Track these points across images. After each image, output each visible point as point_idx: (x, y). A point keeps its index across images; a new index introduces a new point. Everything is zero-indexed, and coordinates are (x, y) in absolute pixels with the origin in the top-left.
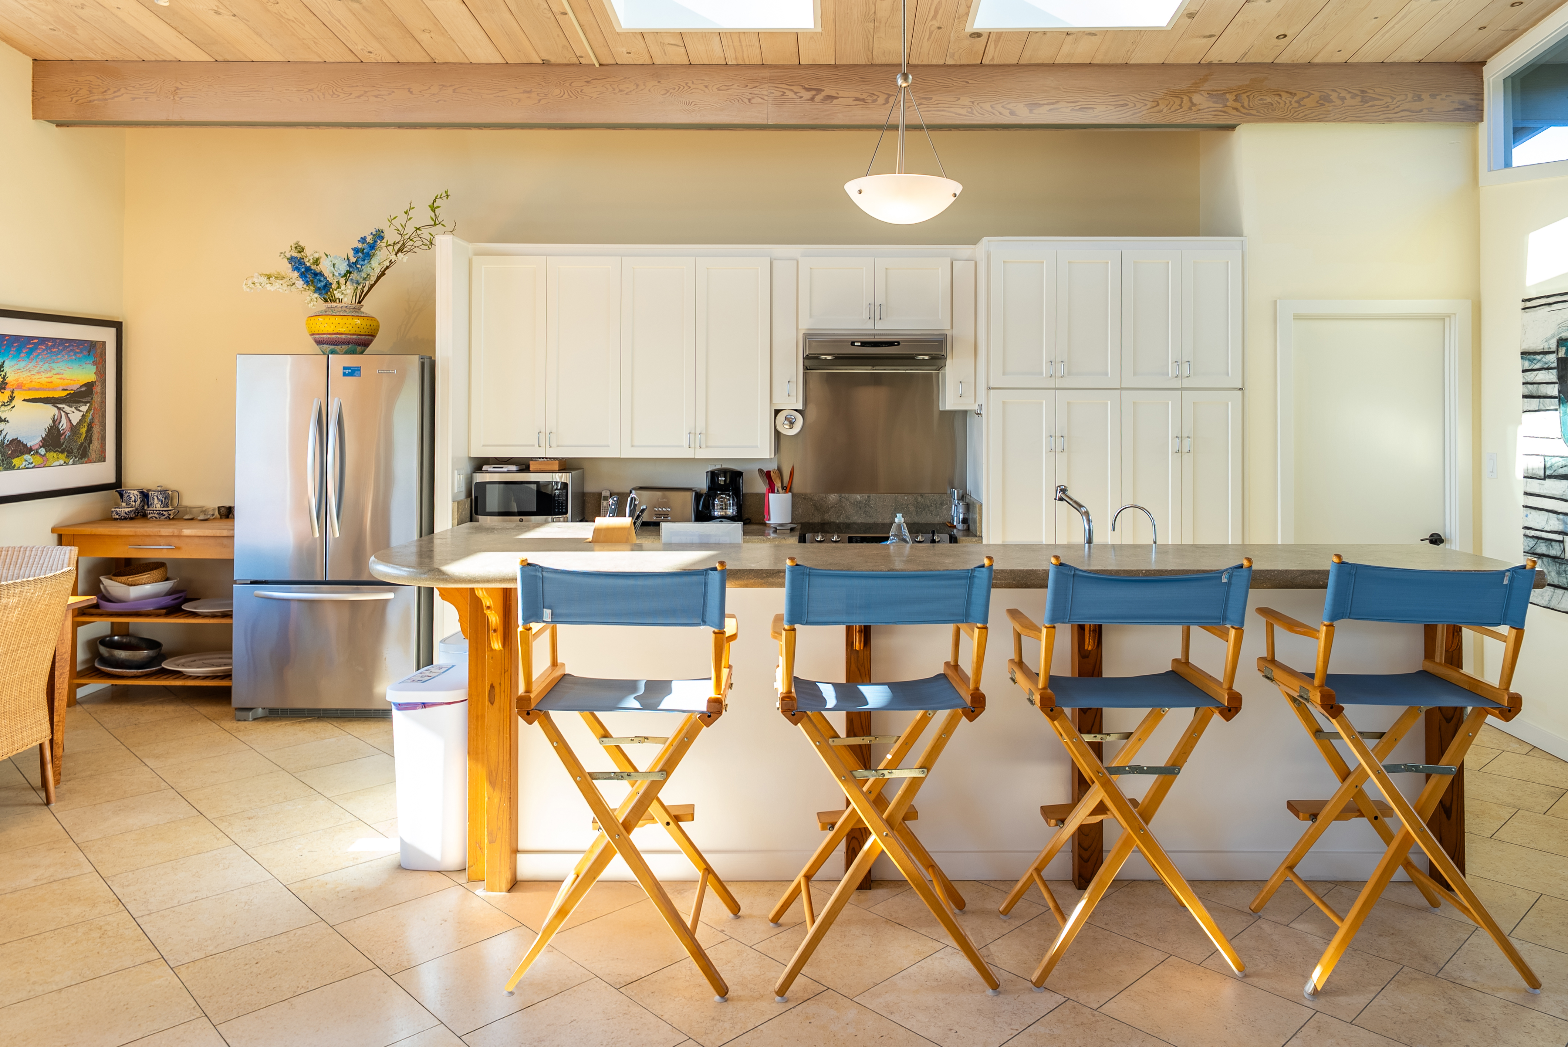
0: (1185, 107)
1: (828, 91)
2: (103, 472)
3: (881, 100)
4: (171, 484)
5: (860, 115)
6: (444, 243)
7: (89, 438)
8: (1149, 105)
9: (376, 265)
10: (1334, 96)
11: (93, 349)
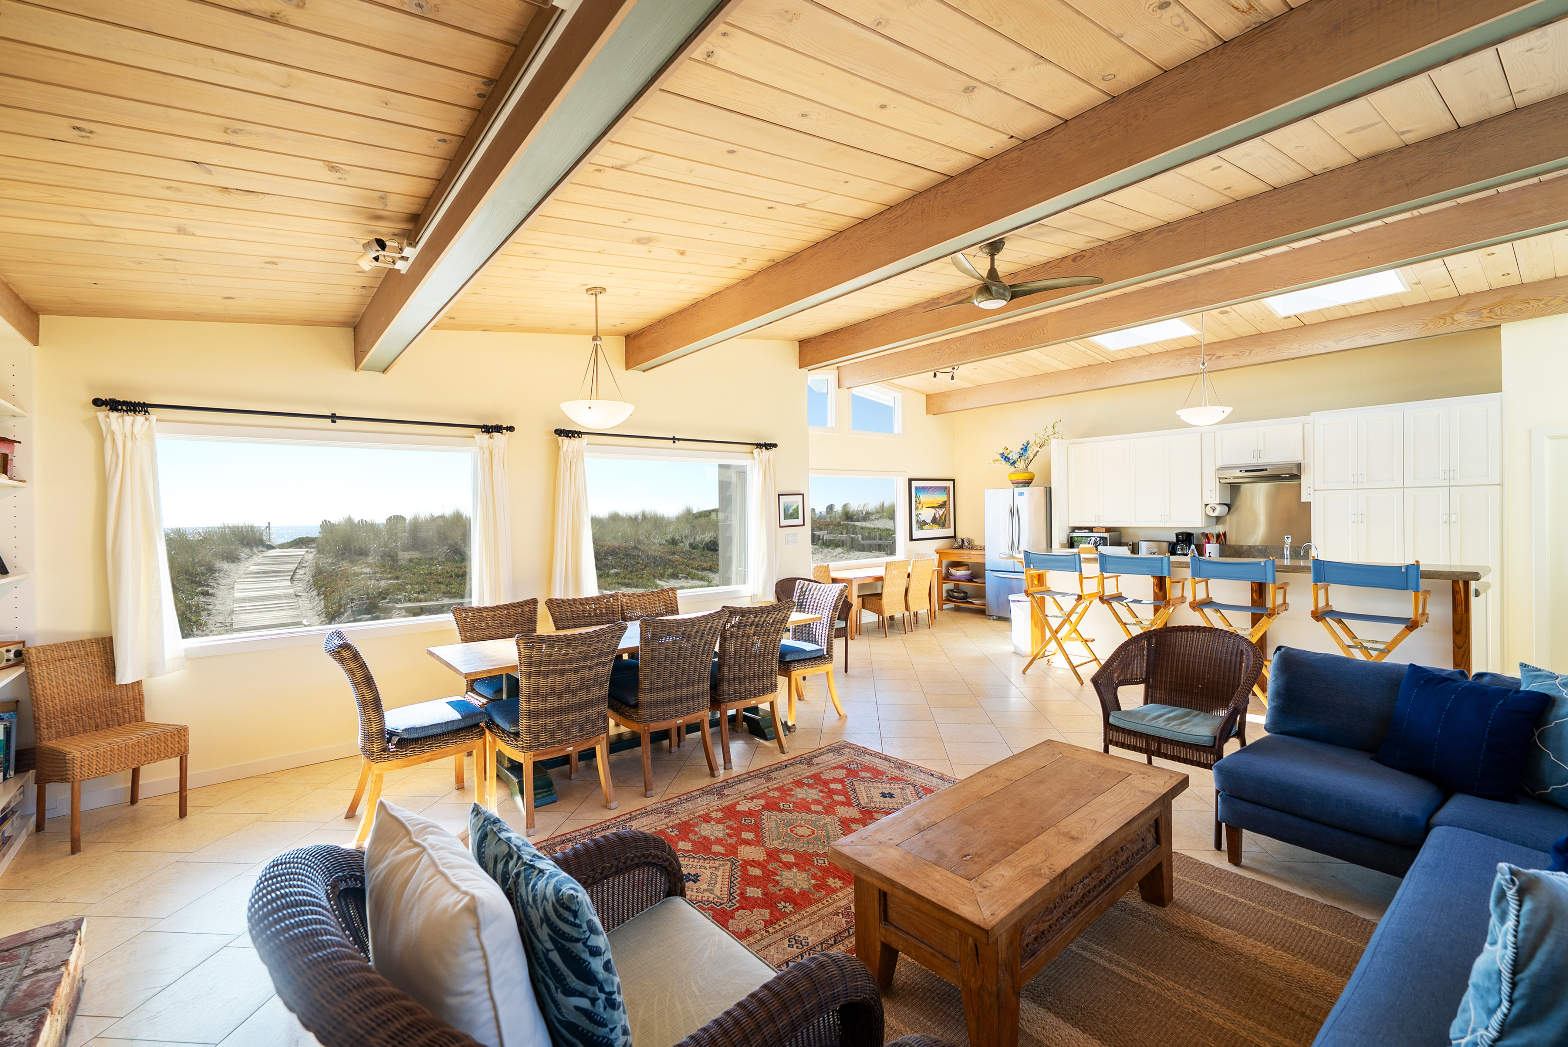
0: (1448, 323)
1: (1218, 354)
2: (949, 532)
3: (1247, 354)
4: (971, 537)
5: (1236, 362)
6: (1054, 442)
7: (945, 520)
8: (1420, 327)
9: (1030, 453)
11: (946, 489)
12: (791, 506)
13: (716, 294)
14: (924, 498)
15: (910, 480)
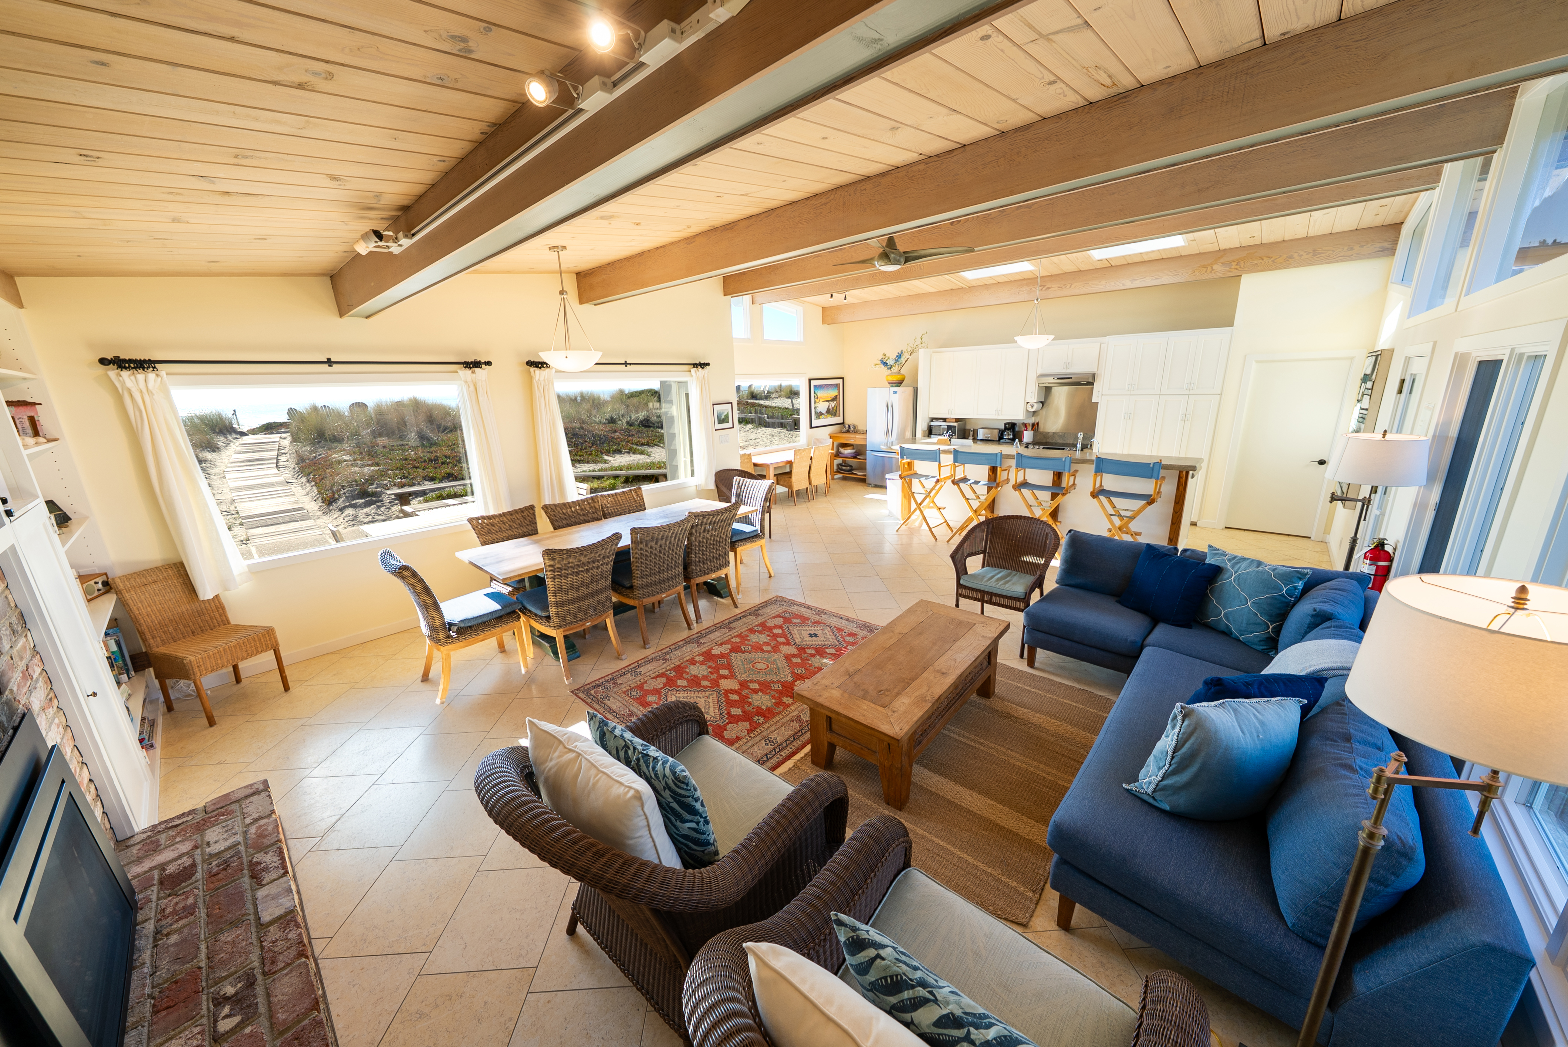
0: (1208, 271)
1: (1047, 286)
2: (839, 420)
3: (1067, 286)
4: (856, 423)
6: (922, 352)
7: (836, 410)
8: (1190, 273)
9: (903, 360)
10: (1296, 255)
11: (837, 385)
12: (723, 413)
13: (661, 247)
14: (821, 393)
15: (810, 380)
